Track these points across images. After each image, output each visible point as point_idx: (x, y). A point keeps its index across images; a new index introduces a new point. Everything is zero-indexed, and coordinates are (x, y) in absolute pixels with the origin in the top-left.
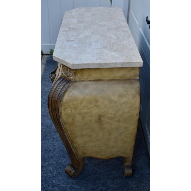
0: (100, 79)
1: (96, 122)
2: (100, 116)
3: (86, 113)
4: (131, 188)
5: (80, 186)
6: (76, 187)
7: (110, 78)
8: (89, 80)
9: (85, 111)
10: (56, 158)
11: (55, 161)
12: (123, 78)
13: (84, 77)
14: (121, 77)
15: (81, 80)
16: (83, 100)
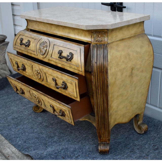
0: (123, 38)
1: (129, 76)
2: (132, 69)
3: (124, 69)
4: (155, 138)
5: (120, 155)
6: (118, 157)
7: (129, 36)
8: (116, 40)
9: (123, 66)
10: (78, 149)
11: (80, 152)
12: (136, 34)
13: (114, 39)
14: (135, 34)
15: (112, 42)
16: (121, 56)
